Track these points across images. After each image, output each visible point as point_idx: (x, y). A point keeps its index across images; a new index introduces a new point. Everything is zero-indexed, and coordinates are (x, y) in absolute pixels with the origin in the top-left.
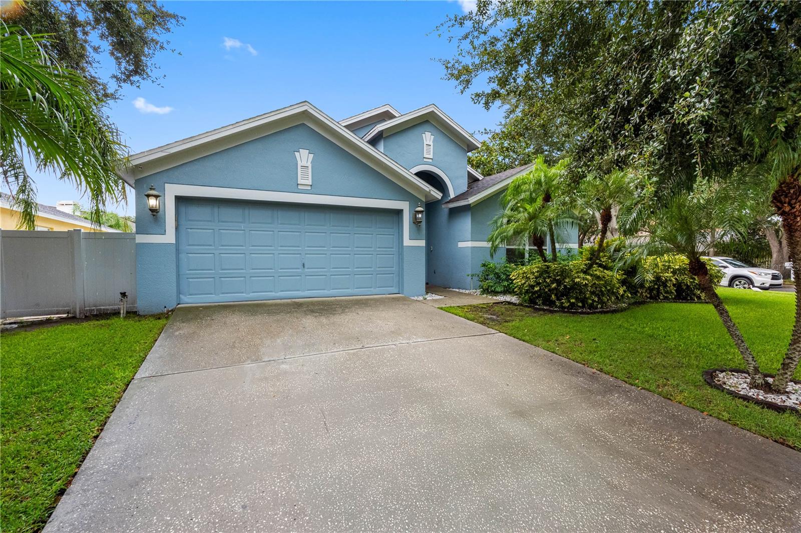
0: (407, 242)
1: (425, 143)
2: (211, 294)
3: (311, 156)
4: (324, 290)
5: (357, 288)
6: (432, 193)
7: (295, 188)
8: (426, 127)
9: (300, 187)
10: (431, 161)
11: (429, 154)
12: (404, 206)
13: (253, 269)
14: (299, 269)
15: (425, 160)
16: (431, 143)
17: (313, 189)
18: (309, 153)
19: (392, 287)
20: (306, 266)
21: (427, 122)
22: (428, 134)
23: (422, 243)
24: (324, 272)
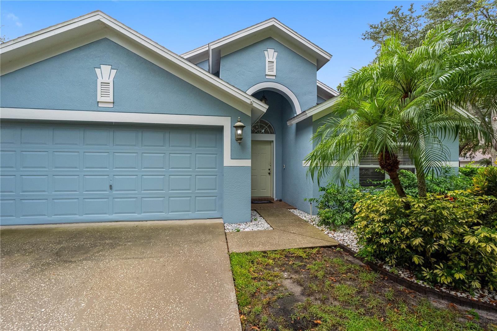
0: (228, 161)
1: (267, 60)
2: (12, 216)
3: (114, 72)
4: (134, 213)
5: (172, 212)
6: (255, 105)
7: (96, 107)
8: (268, 43)
9: (100, 105)
10: (274, 78)
11: (271, 71)
12: (225, 122)
13: (56, 191)
14: (105, 191)
15: (267, 77)
16: (274, 60)
17: (116, 106)
18: (112, 69)
19: (215, 210)
20: (114, 188)
21: (269, 38)
22: (271, 51)
23: (247, 163)
24: (135, 194)
